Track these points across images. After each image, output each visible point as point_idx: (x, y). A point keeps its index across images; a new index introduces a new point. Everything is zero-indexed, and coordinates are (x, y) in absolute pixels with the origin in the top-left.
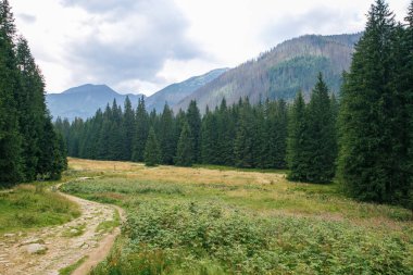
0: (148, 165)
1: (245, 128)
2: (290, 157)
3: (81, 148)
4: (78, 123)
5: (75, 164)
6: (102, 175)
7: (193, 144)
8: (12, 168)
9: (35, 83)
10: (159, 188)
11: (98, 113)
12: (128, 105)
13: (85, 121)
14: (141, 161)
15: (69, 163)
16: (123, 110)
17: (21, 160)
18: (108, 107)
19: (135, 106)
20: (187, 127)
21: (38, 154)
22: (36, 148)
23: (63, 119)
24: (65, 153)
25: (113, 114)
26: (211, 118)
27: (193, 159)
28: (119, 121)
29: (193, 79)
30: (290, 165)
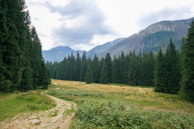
0: (87, 83)
1: (133, 66)
2: (156, 80)
3: (57, 75)
4: (56, 63)
5: (54, 82)
6: (66, 87)
7: (108, 73)
8: (27, 83)
9: (38, 45)
10: (92, 94)
11: (65, 59)
12: (78, 55)
13: (59, 62)
14: (83, 81)
15: (52, 81)
16: (76, 58)
17: (32, 79)
18: (69, 56)
19: (81, 56)
20: (105, 65)
21: (38, 77)
22: (37, 74)
23: (49, 62)
24: (50, 77)
25: (71, 59)
26: (117, 61)
27: (108, 81)
28: (74, 62)
29: (108, 43)
30: (156, 84)
